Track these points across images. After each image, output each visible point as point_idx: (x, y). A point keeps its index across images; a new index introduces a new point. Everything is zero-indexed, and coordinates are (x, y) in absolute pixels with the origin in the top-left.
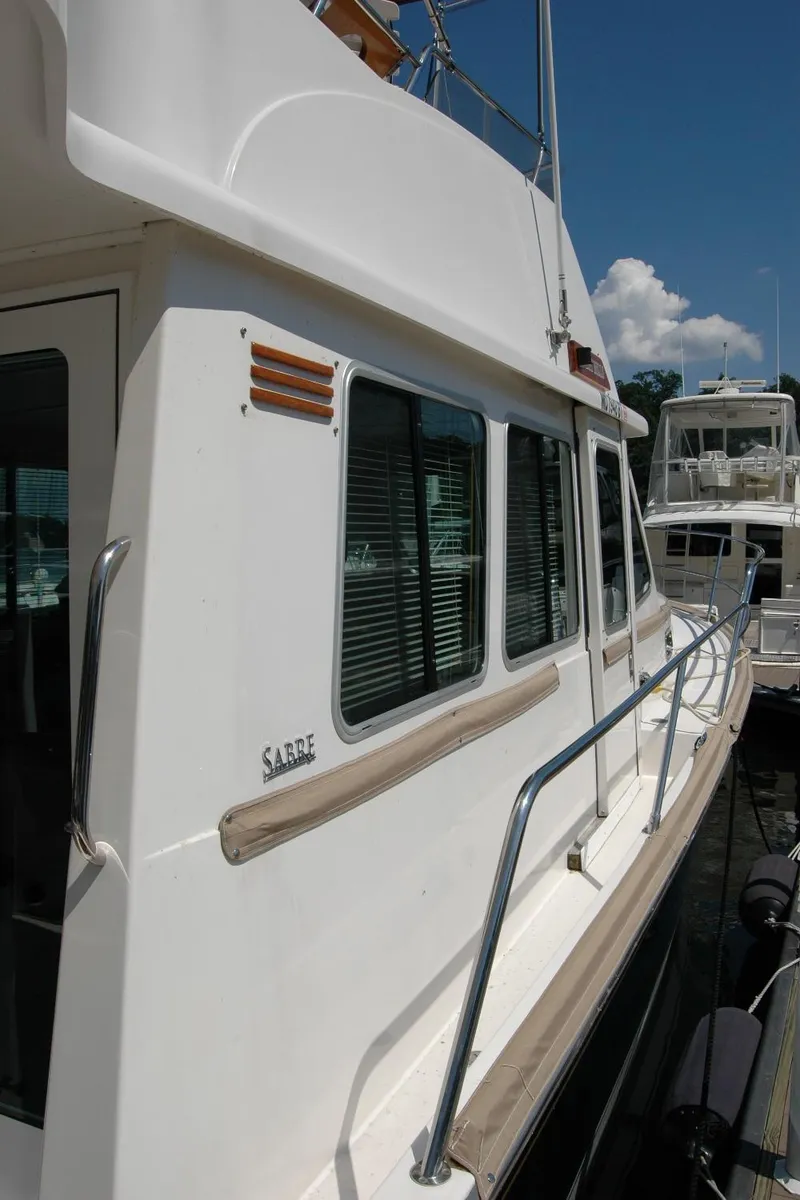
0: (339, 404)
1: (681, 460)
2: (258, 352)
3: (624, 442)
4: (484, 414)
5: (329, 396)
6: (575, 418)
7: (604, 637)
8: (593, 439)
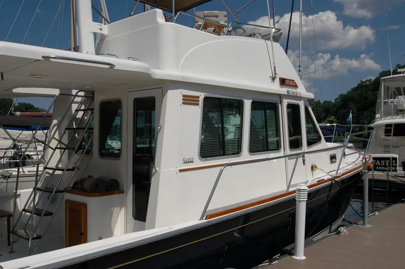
0: (201, 102)
1: (387, 100)
2: (184, 96)
3: (302, 101)
4: (243, 99)
5: (199, 101)
6: (280, 96)
7: (289, 152)
8: (285, 102)
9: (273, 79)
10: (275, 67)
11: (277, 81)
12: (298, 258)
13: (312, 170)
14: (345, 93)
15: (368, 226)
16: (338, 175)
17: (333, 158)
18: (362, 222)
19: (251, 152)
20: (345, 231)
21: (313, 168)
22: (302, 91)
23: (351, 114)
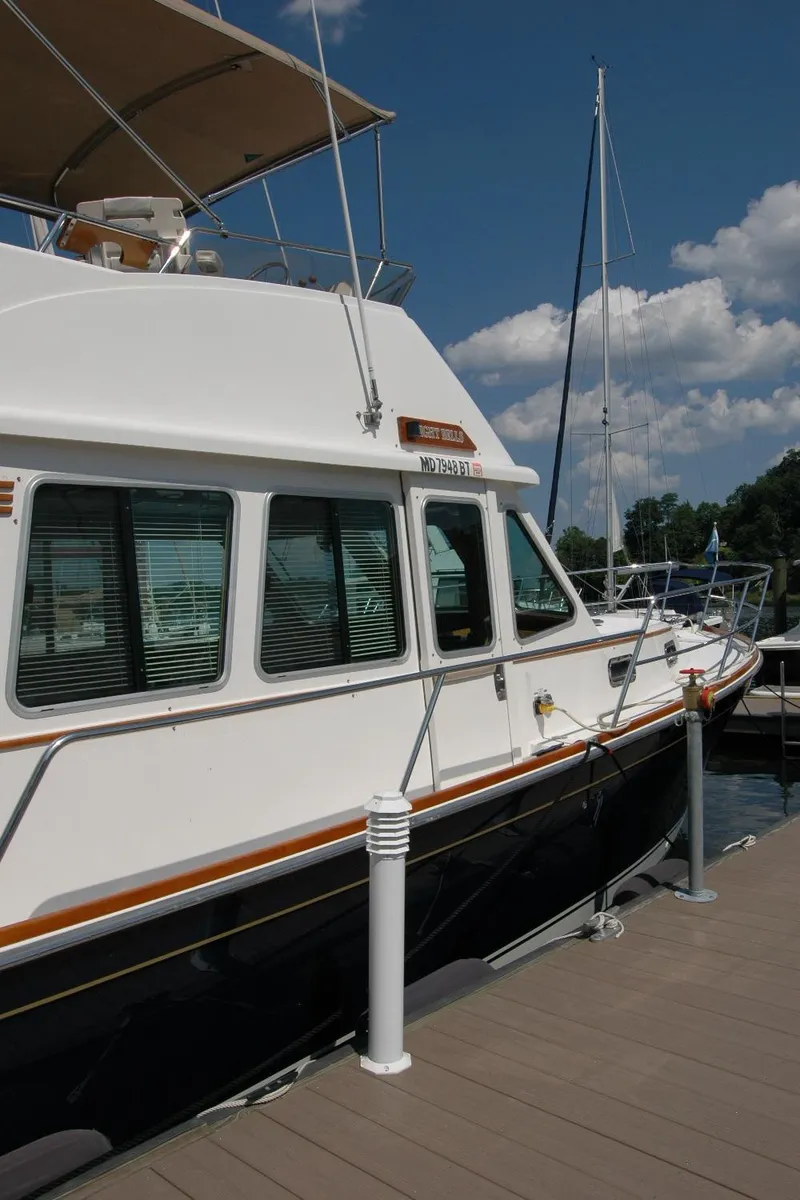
0: (21, 504)
3: (492, 495)
4: (231, 491)
5: (10, 499)
6: (402, 479)
7: (435, 660)
8: (419, 497)
9: (372, 422)
10: (373, 382)
11: (389, 428)
12: (377, 1068)
13: (537, 712)
14: (752, 481)
15: (704, 895)
16: (619, 726)
17: (620, 670)
18: (687, 879)
19: (268, 671)
20: (614, 922)
21: (541, 706)
22: (492, 459)
23: (716, 532)
